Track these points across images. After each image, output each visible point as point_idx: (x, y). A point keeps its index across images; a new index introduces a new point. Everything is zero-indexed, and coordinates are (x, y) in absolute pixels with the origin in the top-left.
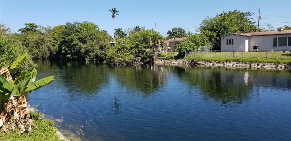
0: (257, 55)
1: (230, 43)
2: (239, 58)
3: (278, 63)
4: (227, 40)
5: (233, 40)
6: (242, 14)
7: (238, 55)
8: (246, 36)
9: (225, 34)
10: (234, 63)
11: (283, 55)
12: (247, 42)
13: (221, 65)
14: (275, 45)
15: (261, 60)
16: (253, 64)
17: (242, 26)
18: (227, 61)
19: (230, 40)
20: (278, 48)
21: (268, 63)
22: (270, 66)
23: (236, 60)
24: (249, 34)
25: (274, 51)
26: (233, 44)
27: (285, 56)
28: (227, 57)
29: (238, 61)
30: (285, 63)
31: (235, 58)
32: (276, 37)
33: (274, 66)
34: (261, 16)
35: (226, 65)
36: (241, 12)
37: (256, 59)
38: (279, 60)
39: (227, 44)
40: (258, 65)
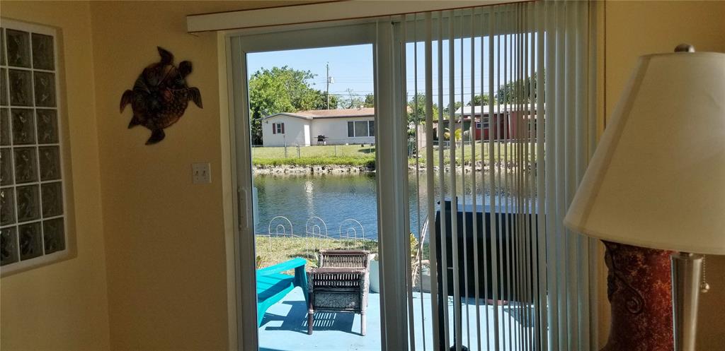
0: (323, 151)
1: (279, 131)
2: (294, 158)
3: (351, 164)
4: (274, 125)
5: (283, 124)
6: (298, 73)
7: (292, 153)
8: (305, 119)
9: (270, 113)
10: (287, 167)
11: (360, 151)
12: (307, 128)
13: (266, 171)
14: (350, 134)
15: (328, 160)
16: (315, 168)
17: (299, 96)
18: (275, 164)
19: (279, 126)
20: (355, 139)
21: (337, 164)
22: (340, 169)
23: (289, 162)
24: (309, 114)
25: (350, 144)
26: (283, 133)
27: (363, 153)
28: (274, 157)
29: (293, 163)
30: (360, 164)
31: (289, 159)
32: (350, 120)
33: (345, 170)
34: (330, 78)
35: (275, 170)
36: (295, 70)
37: (319, 160)
38: (353, 160)
39: (274, 133)
40: (323, 169)
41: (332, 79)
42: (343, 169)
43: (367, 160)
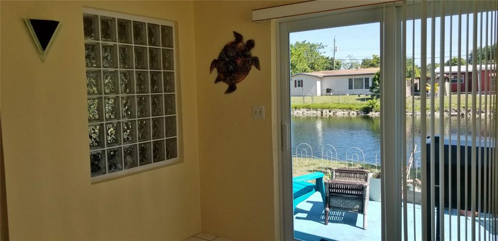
0: (329, 100)
1: (299, 86)
2: (309, 104)
3: (351, 109)
4: (295, 81)
5: (302, 81)
6: (313, 45)
7: (308, 100)
8: (318, 77)
9: (293, 73)
10: (305, 110)
11: (357, 99)
12: (319, 83)
14: (350, 87)
15: (333, 106)
16: (324, 111)
17: (313, 61)
18: (296, 108)
19: (299, 82)
20: (354, 91)
21: (340, 109)
22: (342, 112)
23: (306, 106)
24: (320, 74)
25: (350, 95)
26: (302, 86)
27: (359, 101)
28: (295, 103)
29: (308, 108)
30: (357, 109)
31: (306, 104)
32: (351, 77)
33: (346, 113)
34: (336, 48)
35: (296, 112)
36: (311, 43)
37: (327, 105)
38: (352, 106)
39: (296, 86)
40: (330, 112)
41: (338, 48)
42: (345, 113)
43: (363, 106)
